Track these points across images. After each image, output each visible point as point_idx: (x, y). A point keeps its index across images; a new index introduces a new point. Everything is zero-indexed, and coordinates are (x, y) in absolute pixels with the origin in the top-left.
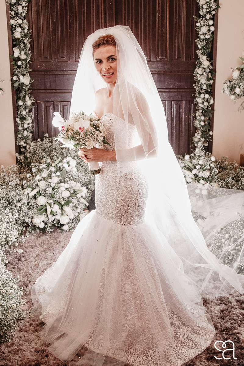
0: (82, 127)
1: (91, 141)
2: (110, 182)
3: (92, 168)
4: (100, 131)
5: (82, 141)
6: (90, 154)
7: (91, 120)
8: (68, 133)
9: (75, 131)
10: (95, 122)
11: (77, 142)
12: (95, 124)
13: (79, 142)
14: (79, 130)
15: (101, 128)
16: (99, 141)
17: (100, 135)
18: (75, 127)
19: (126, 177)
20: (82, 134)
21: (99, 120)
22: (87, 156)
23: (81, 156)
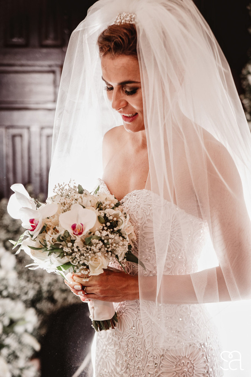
0: (78, 224)
1: (99, 258)
2: (139, 349)
3: (99, 314)
4: (121, 235)
5: (78, 258)
6: (94, 285)
7: (100, 206)
8: (44, 237)
9: (62, 233)
10: (110, 212)
11: (66, 259)
12: (111, 218)
13: (70, 261)
14: (71, 231)
15: (125, 226)
16: (117, 256)
17: (121, 243)
18: (61, 223)
19: (178, 341)
20: (78, 240)
21: (117, 205)
22: (89, 289)
23: (73, 288)
